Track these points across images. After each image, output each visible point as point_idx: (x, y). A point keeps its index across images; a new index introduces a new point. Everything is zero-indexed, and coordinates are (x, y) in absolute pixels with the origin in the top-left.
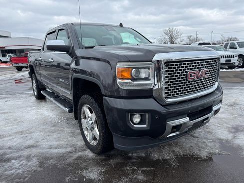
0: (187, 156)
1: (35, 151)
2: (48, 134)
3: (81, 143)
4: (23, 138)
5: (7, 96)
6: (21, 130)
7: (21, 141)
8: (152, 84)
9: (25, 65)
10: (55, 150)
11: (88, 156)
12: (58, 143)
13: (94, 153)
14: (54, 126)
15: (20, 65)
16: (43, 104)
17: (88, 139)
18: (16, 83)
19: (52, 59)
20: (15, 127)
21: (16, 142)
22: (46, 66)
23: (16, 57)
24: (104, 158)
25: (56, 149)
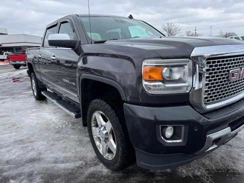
0: (220, 170)
1: (37, 167)
2: (51, 143)
3: (92, 155)
4: (22, 148)
5: (4, 97)
6: (20, 138)
7: (21, 152)
8: (188, 86)
9: (22, 62)
10: (61, 165)
11: (102, 172)
12: (64, 155)
13: (109, 168)
14: (58, 132)
15: (18, 62)
16: (44, 105)
17: (101, 151)
18: (14, 82)
19: (54, 56)
20: (14, 134)
21: (15, 154)
22: (45, 63)
23: (13, 54)
24: (121, 175)
25: (63, 162)
